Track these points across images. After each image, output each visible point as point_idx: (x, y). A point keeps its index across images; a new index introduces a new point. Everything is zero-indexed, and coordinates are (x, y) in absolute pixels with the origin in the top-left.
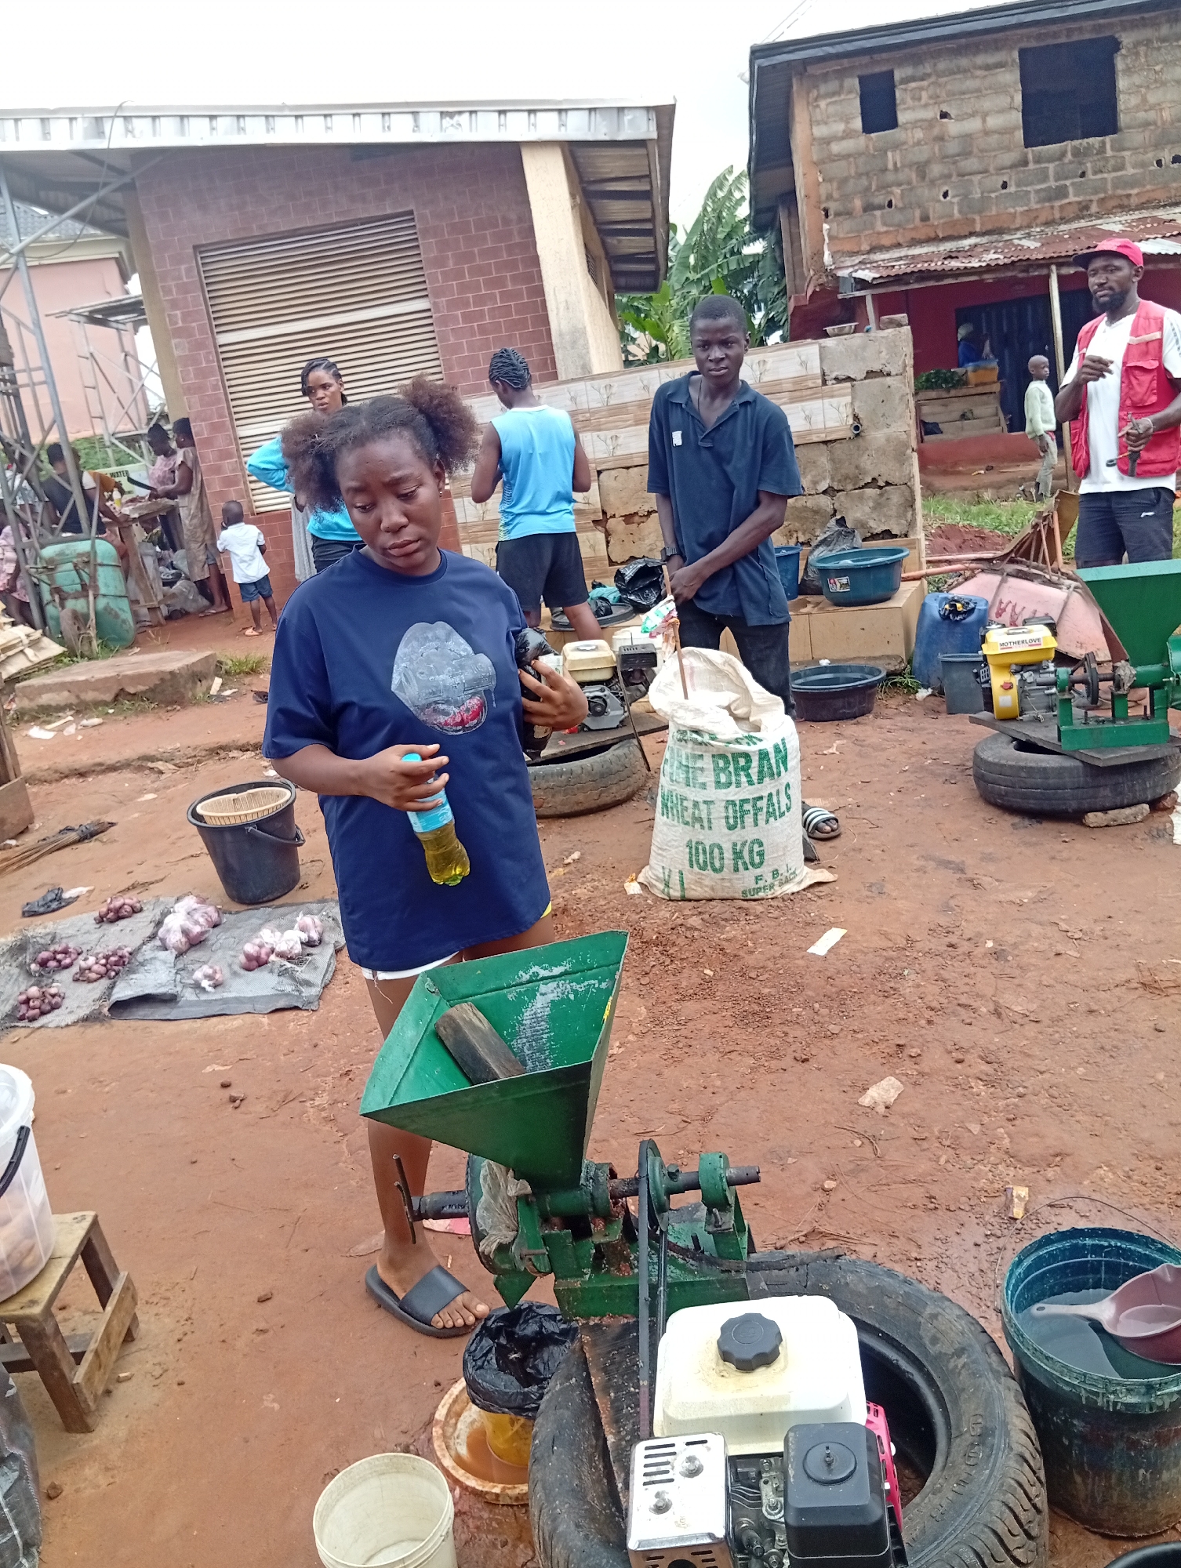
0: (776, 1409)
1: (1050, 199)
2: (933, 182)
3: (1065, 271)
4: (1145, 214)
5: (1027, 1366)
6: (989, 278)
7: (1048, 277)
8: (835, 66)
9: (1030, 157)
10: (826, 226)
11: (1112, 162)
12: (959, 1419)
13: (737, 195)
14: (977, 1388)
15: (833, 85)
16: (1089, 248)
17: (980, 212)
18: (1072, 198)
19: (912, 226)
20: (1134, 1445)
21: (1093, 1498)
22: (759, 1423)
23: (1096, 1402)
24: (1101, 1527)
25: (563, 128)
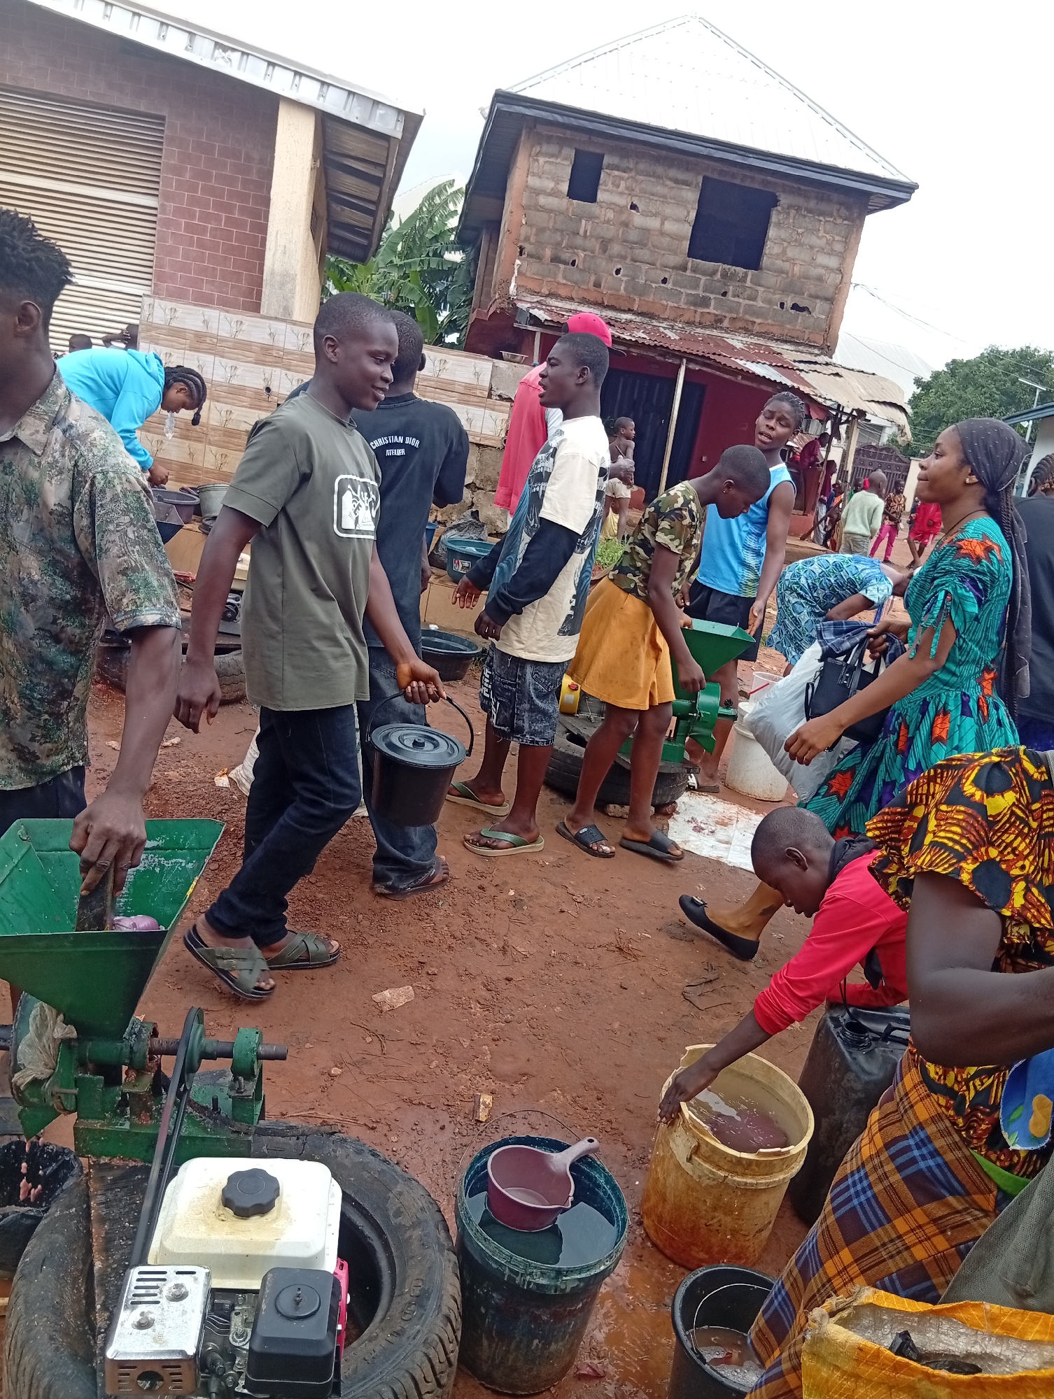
0: (261, 1253)
1: (695, 305)
2: (611, 258)
3: (691, 366)
4: (762, 341)
5: (468, 1243)
6: (635, 351)
7: (679, 366)
8: (558, 133)
9: (690, 265)
10: (518, 262)
11: (748, 292)
12: (404, 1280)
13: (451, 207)
14: (424, 1257)
15: (553, 148)
16: (714, 354)
17: (640, 295)
18: (711, 310)
19: (585, 287)
20: (536, 1318)
21: (494, 1359)
22: (243, 1263)
23: (515, 1280)
24: (493, 1383)
25: (321, 99)
